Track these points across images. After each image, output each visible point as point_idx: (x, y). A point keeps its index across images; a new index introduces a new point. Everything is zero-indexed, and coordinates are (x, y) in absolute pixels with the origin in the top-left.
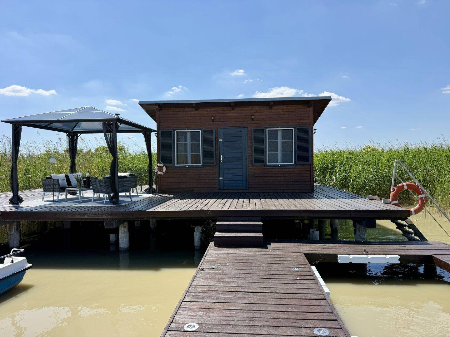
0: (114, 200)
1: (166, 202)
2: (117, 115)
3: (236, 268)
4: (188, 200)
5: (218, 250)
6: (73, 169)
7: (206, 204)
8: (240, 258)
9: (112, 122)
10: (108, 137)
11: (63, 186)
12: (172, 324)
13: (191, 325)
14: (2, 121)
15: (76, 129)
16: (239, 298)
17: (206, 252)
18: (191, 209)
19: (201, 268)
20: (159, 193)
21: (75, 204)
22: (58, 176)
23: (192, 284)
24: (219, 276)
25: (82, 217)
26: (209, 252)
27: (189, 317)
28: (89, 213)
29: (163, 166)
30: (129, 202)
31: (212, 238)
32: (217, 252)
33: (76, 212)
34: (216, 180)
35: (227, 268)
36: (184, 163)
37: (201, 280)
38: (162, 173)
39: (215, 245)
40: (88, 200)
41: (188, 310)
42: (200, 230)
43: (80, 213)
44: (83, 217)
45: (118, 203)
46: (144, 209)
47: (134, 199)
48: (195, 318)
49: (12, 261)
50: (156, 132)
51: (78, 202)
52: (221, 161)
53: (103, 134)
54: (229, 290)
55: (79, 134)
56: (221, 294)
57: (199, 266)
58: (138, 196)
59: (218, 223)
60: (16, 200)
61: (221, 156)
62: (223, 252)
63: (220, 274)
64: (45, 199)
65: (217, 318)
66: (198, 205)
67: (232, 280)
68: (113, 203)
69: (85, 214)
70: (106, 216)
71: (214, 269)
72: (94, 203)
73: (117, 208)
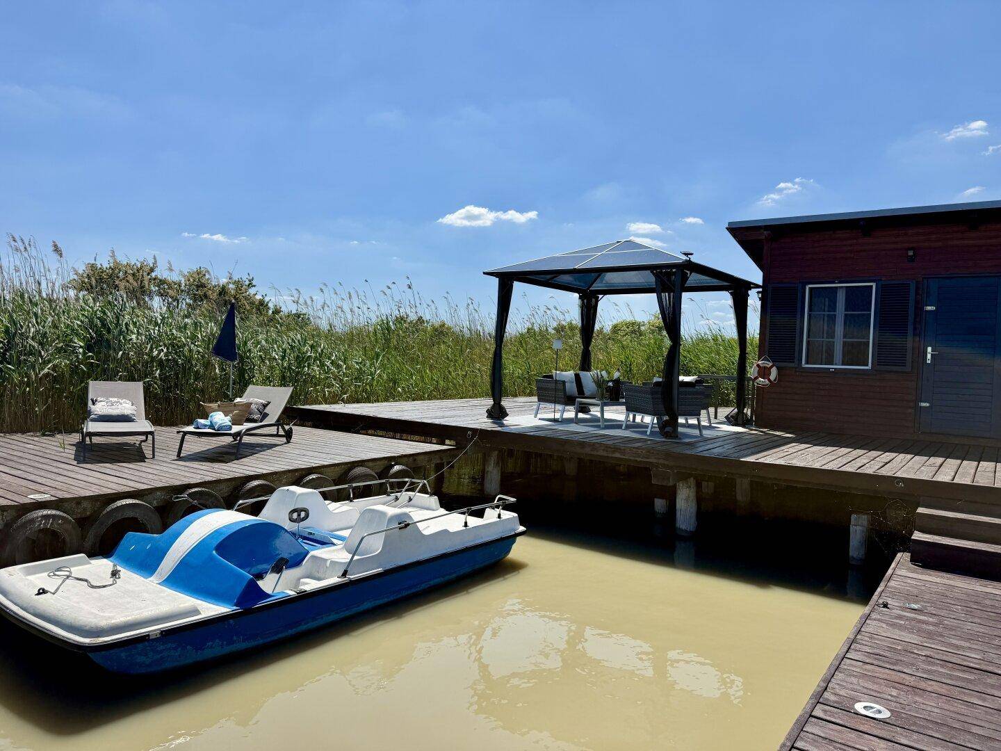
0: (667, 429)
1: (782, 448)
2: (686, 254)
3: (976, 620)
4: (835, 448)
5: (922, 574)
6: (586, 364)
7: (887, 463)
8: (988, 602)
9: (674, 270)
10: (664, 300)
11: (570, 394)
12: (826, 693)
13: (872, 708)
14: (484, 273)
15: (596, 286)
16: (993, 686)
17: (890, 571)
18: (847, 469)
19: (881, 601)
20: (759, 425)
21: (593, 429)
22: (564, 376)
23: (863, 629)
24: (931, 628)
25: (610, 455)
26: (898, 572)
27: (865, 691)
28: (624, 450)
29: (772, 367)
30: (696, 437)
31: (905, 543)
32: (920, 577)
33: (600, 444)
34: (910, 408)
35: (952, 617)
36: (824, 360)
37: (884, 626)
38: (767, 382)
39: (913, 560)
40: (615, 425)
41: (859, 677)
42: (865, 523)
43: (606, 447)
44: (614, 455)
45: (676, 437)
46: (736, 455)
47: (706, 433)
48: (878, 695)
49: (499, 516)
50: (761, 290)
51: (598, 427)
52: (929, 362)
53: (655, 294)
54: (961, 663)
55: (600, 296)
56: (942, 666)
57: (875, 597)
58: (710, 427)
59: (921, 510)
60: (497, 413)
61: (929, 349)
62: (938, 580)
63: (935, 625)
64: (539, 416)
65: (936, 710)
66: (865, 461)
67: (967, 644)
68: (666, 435)
69: (616, 449)
70: (656, 458)
71: (913, 611)
72: (627, 432)
73: (676, 445)
